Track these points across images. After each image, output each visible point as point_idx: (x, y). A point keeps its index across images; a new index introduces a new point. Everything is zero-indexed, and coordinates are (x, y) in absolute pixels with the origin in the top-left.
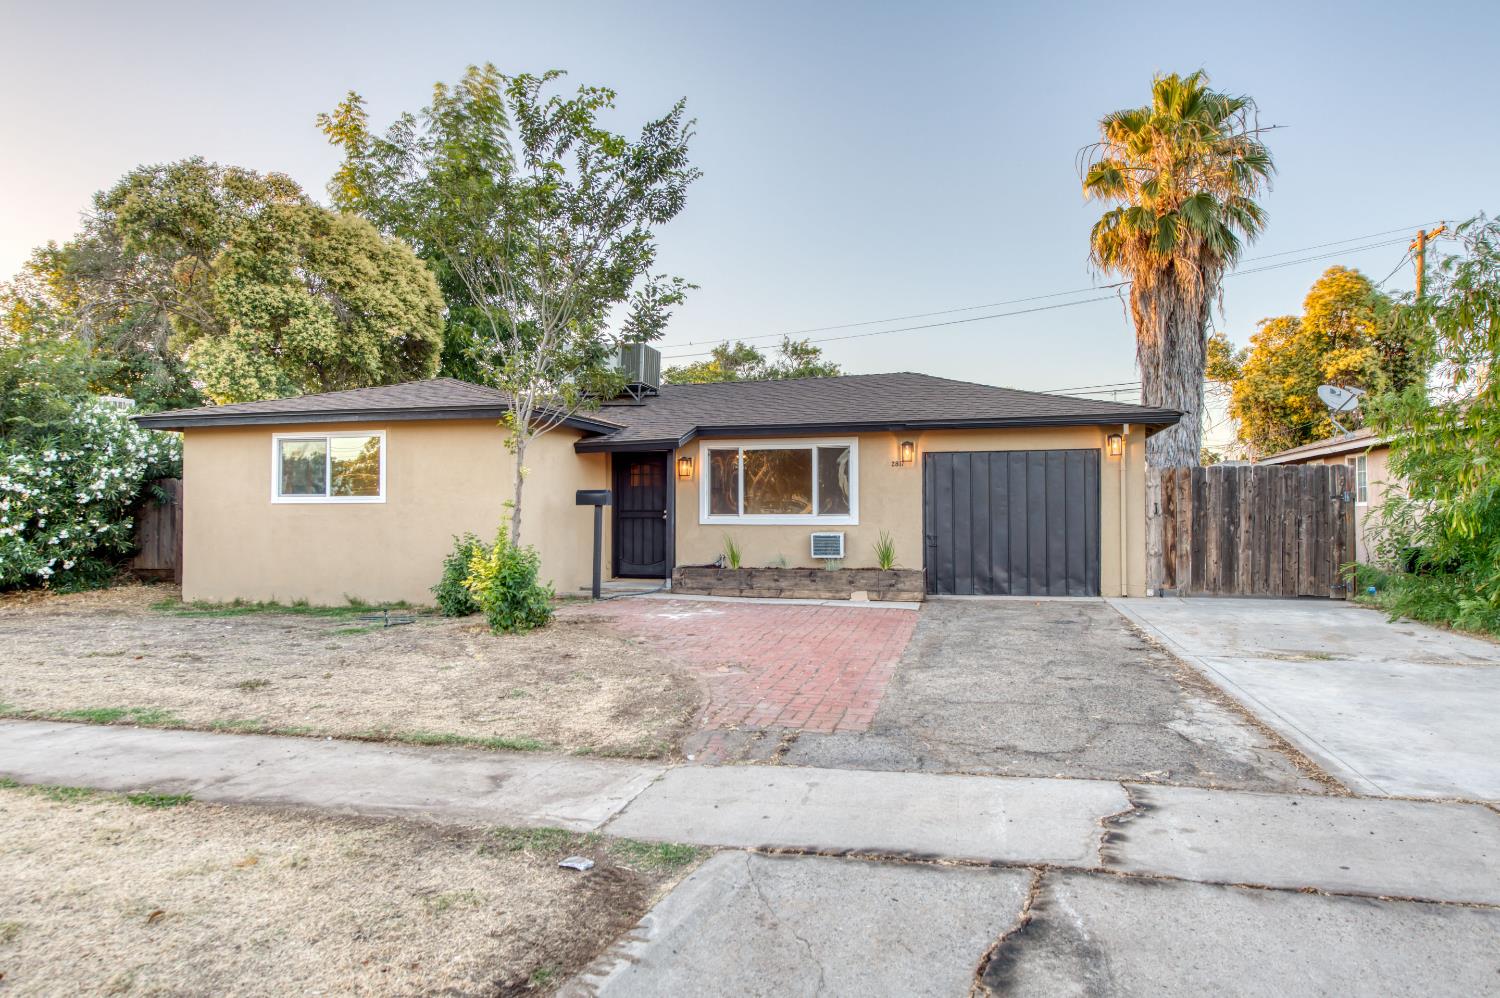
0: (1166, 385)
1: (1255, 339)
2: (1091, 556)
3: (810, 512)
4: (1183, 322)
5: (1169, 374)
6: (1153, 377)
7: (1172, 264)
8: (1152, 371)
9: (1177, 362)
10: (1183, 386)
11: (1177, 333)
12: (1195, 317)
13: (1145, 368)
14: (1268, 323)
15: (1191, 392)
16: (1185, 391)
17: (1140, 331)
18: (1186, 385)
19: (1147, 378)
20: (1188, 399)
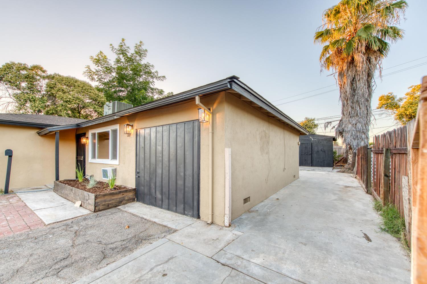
0: (351, 107)
1: (407, 94)
2: (196, 192)
3: (109, 158)
4: (359, 81)
5: (353, 103)
6: (346, 104)
7: (353, 58)
8: (345, 102)
9: (356, 97)
10: (359, 106)
11: (356, 86)
12: (365, 78)
13: (343, 101)
14: (413, 87)
15: (363, 108)
16: (360, 108)
17: (341, 88)
18: (361, 106)
19: (344, 106)
20: (361, 111)
